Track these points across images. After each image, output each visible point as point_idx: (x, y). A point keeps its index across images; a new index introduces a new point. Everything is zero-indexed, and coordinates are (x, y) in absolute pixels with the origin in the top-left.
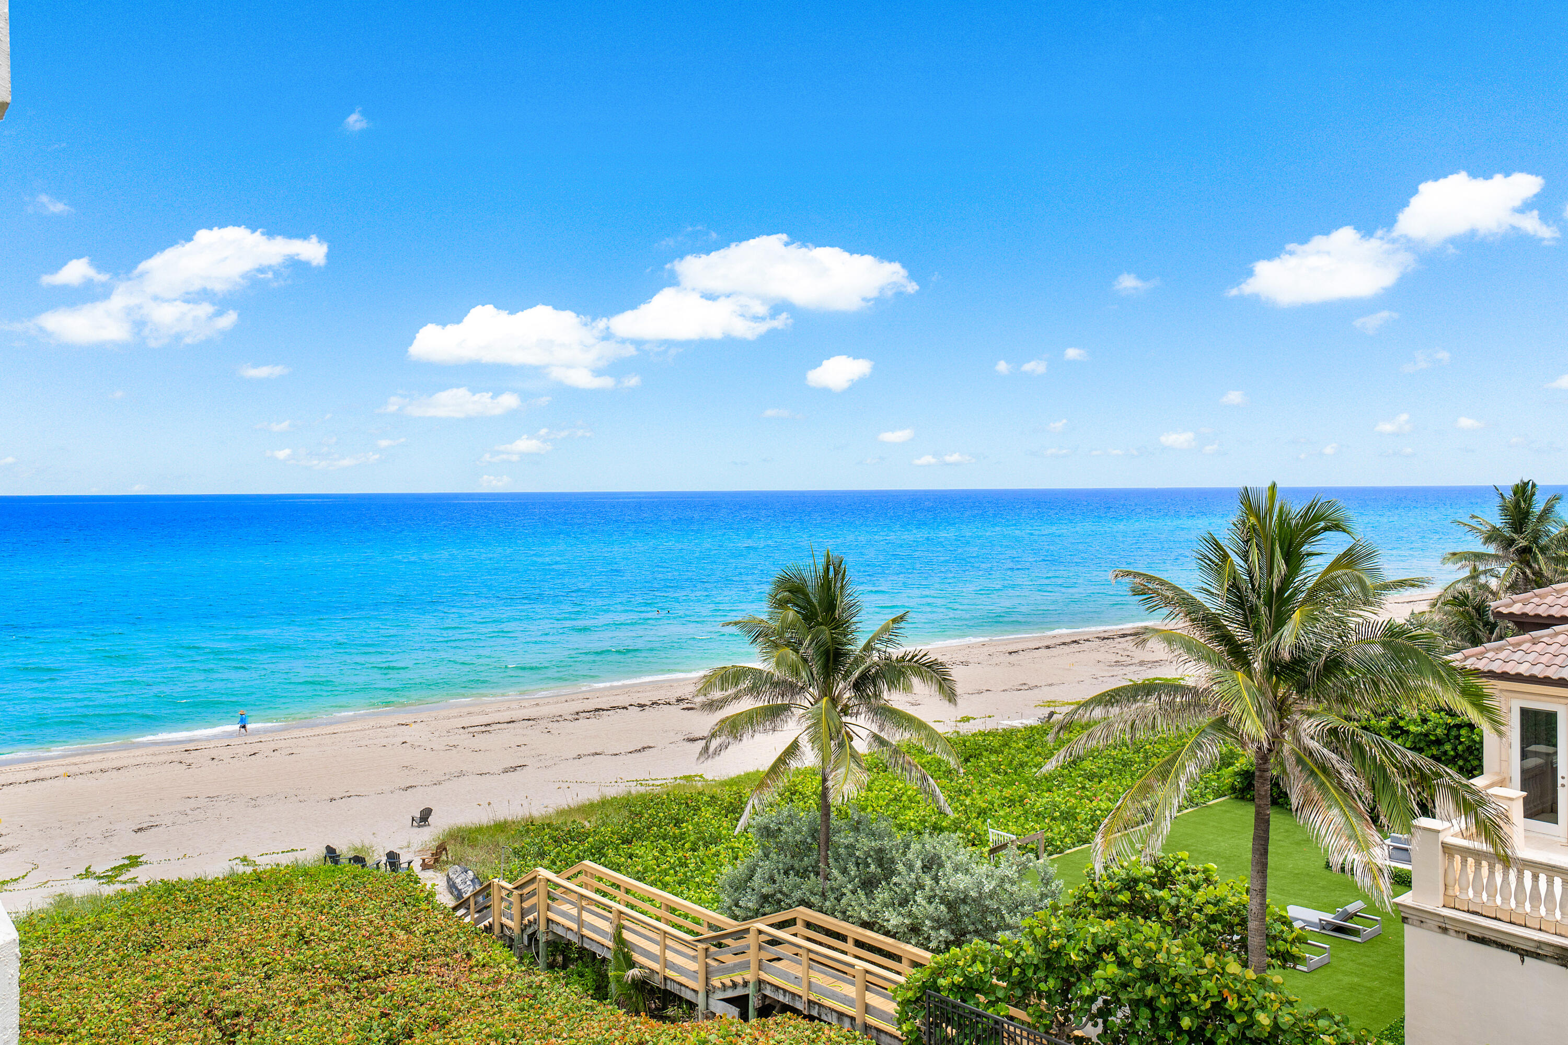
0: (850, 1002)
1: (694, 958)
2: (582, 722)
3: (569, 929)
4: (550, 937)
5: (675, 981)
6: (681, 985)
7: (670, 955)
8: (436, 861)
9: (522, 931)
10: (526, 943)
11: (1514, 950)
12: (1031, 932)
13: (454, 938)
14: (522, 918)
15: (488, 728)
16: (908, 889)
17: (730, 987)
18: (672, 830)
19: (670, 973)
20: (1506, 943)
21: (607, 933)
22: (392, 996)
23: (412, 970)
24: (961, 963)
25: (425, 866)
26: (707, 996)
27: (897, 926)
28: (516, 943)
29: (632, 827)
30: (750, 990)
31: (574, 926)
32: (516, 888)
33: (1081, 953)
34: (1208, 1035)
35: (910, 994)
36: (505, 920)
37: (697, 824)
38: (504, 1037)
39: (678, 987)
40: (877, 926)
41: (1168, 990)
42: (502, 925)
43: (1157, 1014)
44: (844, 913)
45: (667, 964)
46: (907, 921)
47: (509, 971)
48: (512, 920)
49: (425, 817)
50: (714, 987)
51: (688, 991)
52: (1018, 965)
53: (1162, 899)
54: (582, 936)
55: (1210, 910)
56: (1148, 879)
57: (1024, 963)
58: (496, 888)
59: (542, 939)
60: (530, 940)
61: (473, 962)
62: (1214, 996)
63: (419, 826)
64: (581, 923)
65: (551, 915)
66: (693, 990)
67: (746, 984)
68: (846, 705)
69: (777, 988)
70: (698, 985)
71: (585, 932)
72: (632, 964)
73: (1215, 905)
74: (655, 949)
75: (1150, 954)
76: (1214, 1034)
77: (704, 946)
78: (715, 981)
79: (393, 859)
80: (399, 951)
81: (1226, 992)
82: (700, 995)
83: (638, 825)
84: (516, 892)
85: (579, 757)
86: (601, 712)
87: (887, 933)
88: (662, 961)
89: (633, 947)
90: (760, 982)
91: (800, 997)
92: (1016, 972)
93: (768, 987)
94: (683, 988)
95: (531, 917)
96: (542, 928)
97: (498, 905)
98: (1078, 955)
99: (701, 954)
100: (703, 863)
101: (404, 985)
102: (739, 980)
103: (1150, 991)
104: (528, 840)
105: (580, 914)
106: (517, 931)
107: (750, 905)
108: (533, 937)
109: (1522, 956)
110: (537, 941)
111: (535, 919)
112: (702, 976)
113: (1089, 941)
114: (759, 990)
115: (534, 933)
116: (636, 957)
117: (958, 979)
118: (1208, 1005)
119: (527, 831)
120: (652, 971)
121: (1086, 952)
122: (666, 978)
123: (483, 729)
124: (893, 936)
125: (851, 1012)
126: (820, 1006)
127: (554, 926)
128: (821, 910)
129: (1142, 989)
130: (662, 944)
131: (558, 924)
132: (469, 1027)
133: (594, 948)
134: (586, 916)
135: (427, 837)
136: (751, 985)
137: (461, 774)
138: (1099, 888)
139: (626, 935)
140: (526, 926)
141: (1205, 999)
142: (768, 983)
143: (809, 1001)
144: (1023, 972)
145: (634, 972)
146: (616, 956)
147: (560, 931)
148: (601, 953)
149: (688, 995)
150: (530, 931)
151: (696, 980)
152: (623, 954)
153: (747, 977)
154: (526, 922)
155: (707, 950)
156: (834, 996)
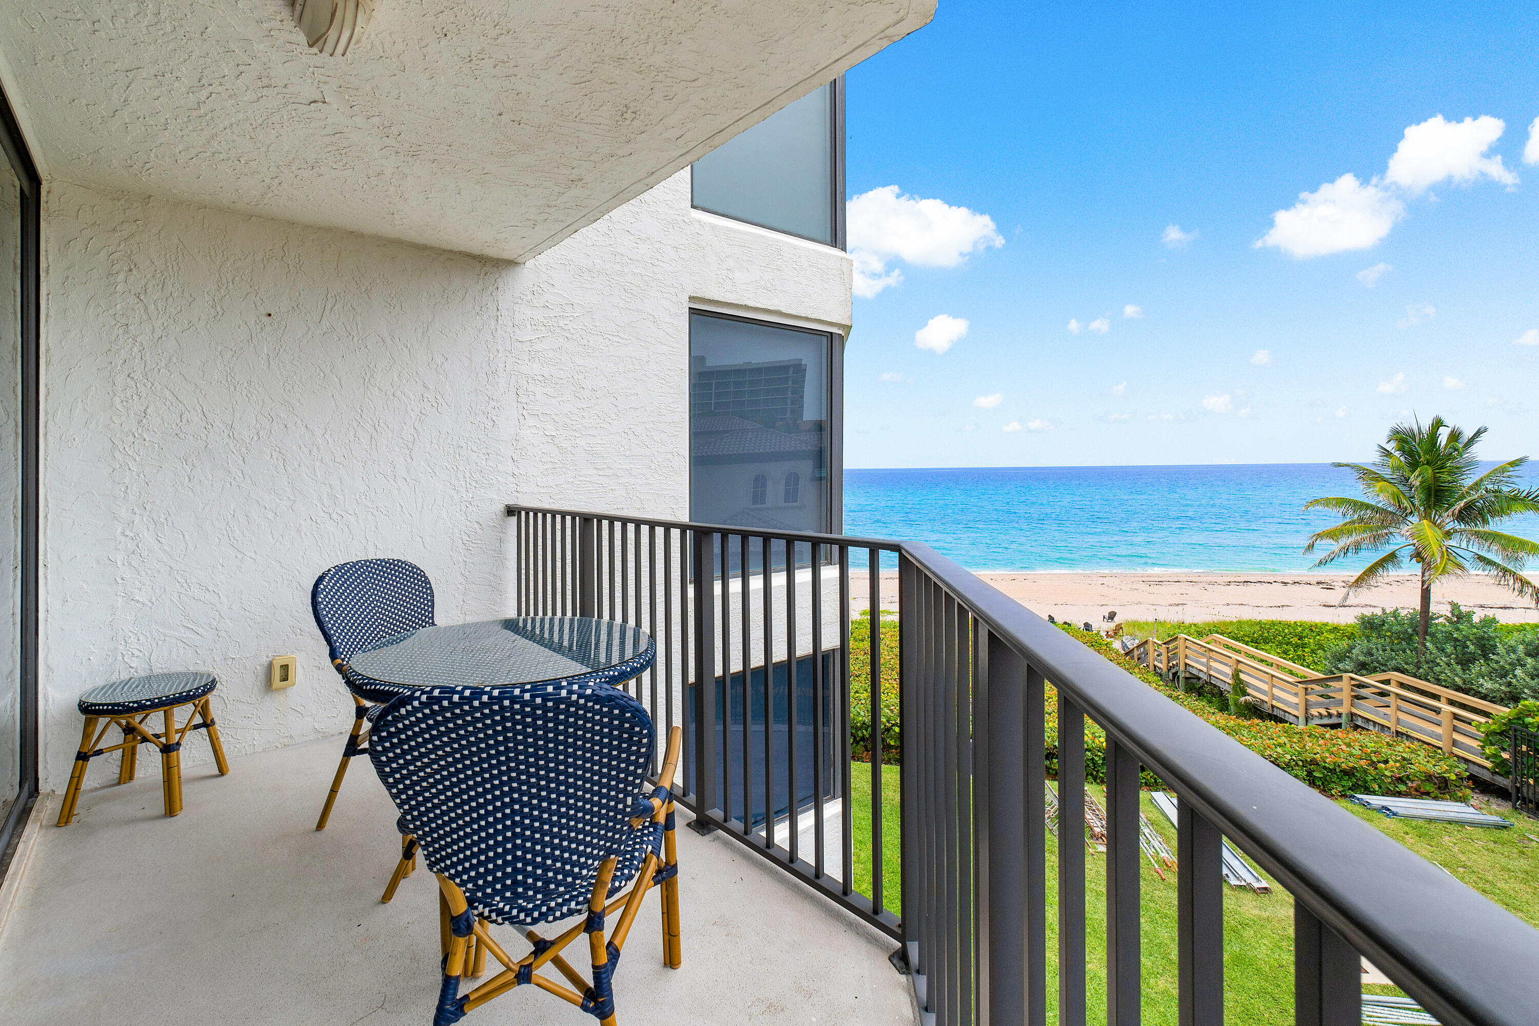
0: (1438, 737)
1: (1296, 694)
2: (1232, 586)
3: (1201, 671)
4: (1188, 675)
5: (1280, 709)
6: (1285, 712)
7: (1276, 692)
8: (1116, 634)
9: (1169, 670)
10: (1171, 678)
14: (1169, 663)
17: (1326, 716)
18: (1294, 640)
19: (1275, 703)
21: (1229, 675)
25: (1108, 635)
26: (1306, 721)
28: (1164, 677)
30: (1343, 720)
31: (1205, 669)
32: (1164, 644)
36: (1156, 663)
39: (1283, 713)
40: (1473, 692)
42: (1155, 666)
44: (1438, 679)
45: (1274, 697)
46: (1507, 689)
48: (1162, 663)
49: (1112, 616)
50: (1312, 716)
51: (1291, 717)
54: (1210, 675)
58: (1151, 643)
59: (1182, 675)
60: (1174, 677)
63: (1108, 619)
64: (1209, 668)
65: (1187, 661)
66: (1294, 716)
67: (1339, 715)
69: (1368, 720)
70: (1300, 713)
71: (1212, 673)
72: (1245, 694)
74: (1265, 687)
77: (1304, 686)
78: (1314, 712)
79: (1088, 627)
82: (1301, 719)
84: (1164, 646)
85: (1228, 605)
86: (1249, 584)
87: (1484, 697)
88: (1270, 695)
89: (1248, 685)
90: (1352, 714)
91: (1389, 728)
93: (1360, 719)
94: (1287, 714)
95: (1175, 662)
96: (1182, 668)
97: (1152, 655)
99: (1302, 692)
102: (1333, 711)
105: (1208, 661)
106: (1165, 670)
108: (1175, 674)
110: (1178, 677)
111: (1177, 664)
112: (1302, 707)
114: (1352, 721)
115: (1177, 672)
116: (1249, 691)
120: (1263, 701)
122: (1273, 706)
123: (1157, 583)
125: (1439, 744)
127: (1190, 668)
128: (1415, 676)
130: (1270, 685)
131: (1193, 667)
133: (1219, 684)
134: (1213, 664)
135: (1111, 625)
136: (1344, 716)
137: (1139, 603)
139: (1242, 676)
140: (1171, 667)
142: (1360, 716)
143: (1397, 732)
145: (1248, 698)
146: (1234, 688)
147: (1195, 672)
148: (1224, 687)
149: (1290, 719)
150: (1174, 671)
151: (1297, 709)
152: (1240, 688)
153: (1340, 710)
154: (1171, 664)
155: (1306, 689)
156: (1421, 730)
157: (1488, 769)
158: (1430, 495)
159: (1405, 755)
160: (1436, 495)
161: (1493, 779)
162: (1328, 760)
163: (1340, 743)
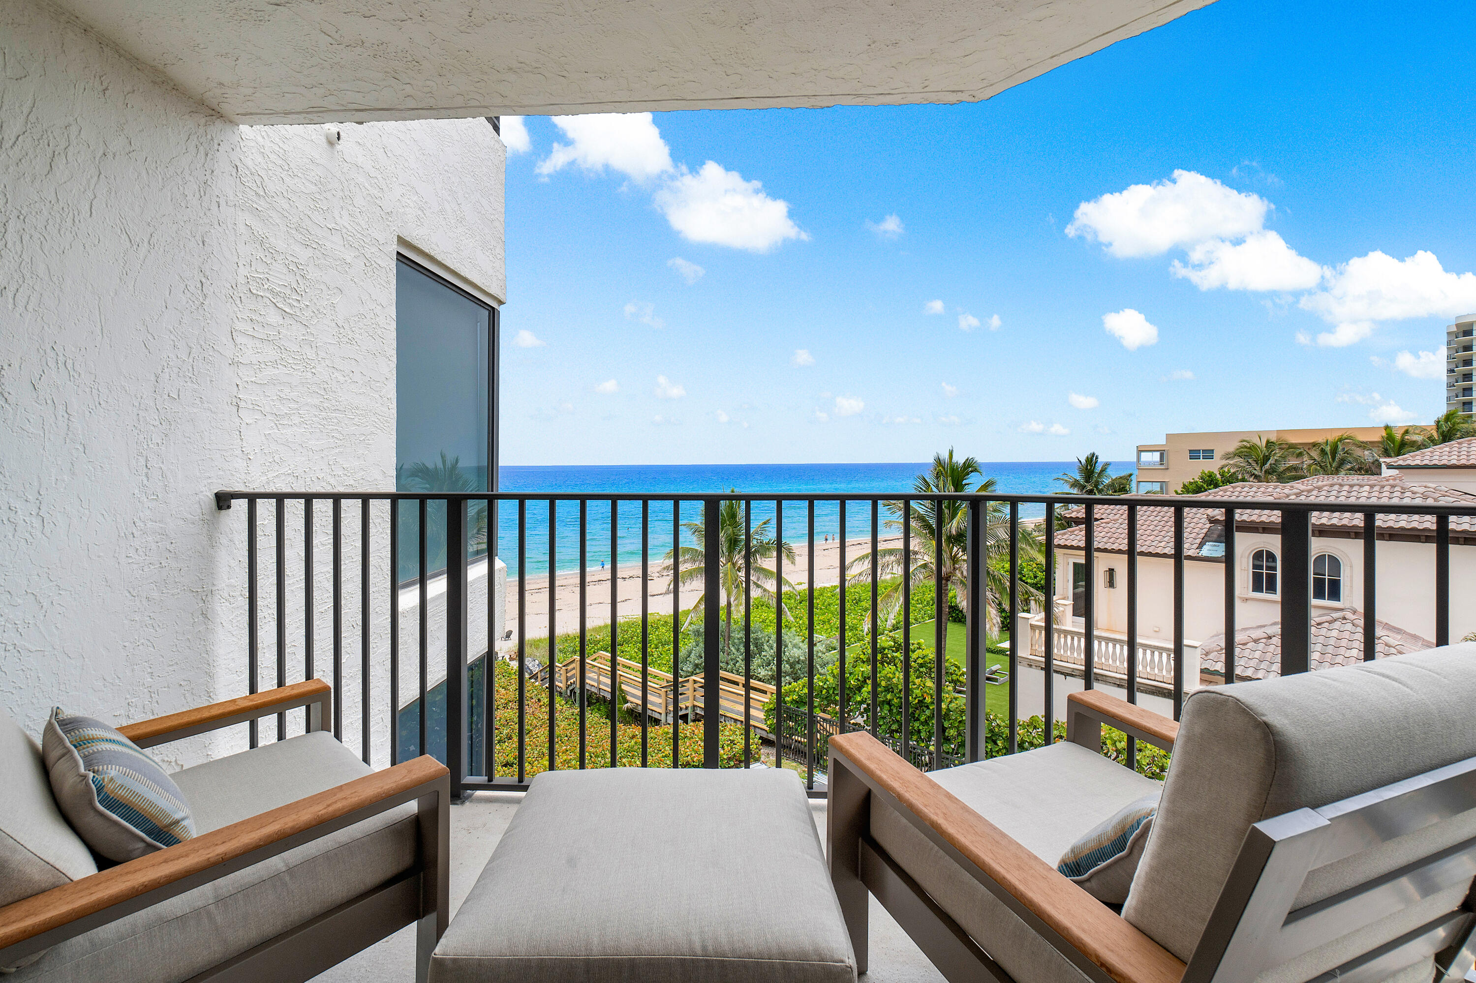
0: (741, 714)
1: (660, 697)
3: (592, 686)
5: (650, 709)
6: (653, 711)
7: (647, 696)
8: (517, 656)
9: (567, 688)
10: (569, 694)
11: (1062, 673)
12: (832, 672)
13: (531, 692)
14: (567, 682)
15: (540, 590)
16: (770, 658)
20: (1058, 670)
22: (500, 720)
23: (509, 708)
24: (797, 690)
25: (511, 659)
26: (666, 716)
27: (764, 676)
28: (563, 695)
29: (623, 638)
30: (689, 711)
31: (596, 684)
32: (564, 666)
33: (856, 681)
34: (917, 716)
35: (771, 706)
36: (557, 683)
37: (658, 635)
38: (561, 737)
39: (651, 711)
40: (755, 677)
41: (897, 695)
42: (556, 686)
43: (892, 707)
44: (738, 671)
46: (770, 673)
47: (561, 707)
48: (561, 683)
49: (509, 634)
50: (670, 711)
52: (825, 689)
53: (897, 657)
54: (600, 689)
55: (920, 661)
56: (890, 648)
57: (828, 687)
59: (578, 691)
60: (571, 691)
61: (542, 703)
62: (919, 697)
63: (505, 640)
64: (599, 682)
66: (659, 713)
67: (687, 708)
68: (739, 567)
70: (662, 711)
71: (601, 686)
72: (626, 702)
73: (922, 659)
74: (639, 693)
75: (889, 679)
76: (919, 715)
77: (665, 690)
80: (502, 699)
81: (925, 695)
82: (663, 715)
83: (626, 636)
84: (563, 668)
86: (602, 582)
87: (760, 680)
89: (624, 692)
90: (694, 706)
92: (824, 691)
93: (698, 709)
95: (572, 681)
96: (578, 685)
98: (854, 682)
99: (663, 694)
100: (661, 654)
101: (506, 715)
102: (683, 706)
103: (889, 697)
104: (567, 645)
105: (598, 678)
106: (564, 688)
107: (689, 669)
109: (1065, 676)
110: (575, 693)
111: (574, 682)
112: (664, 705)
113: (860, 675)
114: (694, 711)
115: (573, 689)
116: (629, 698)
117: (795, 697)
118: (917, 701)
119: (566, 640)
120: (637, 704)
121: (859, 680)
123: (537, 591)
124: (763, 682)
125: (741, 719)
126: (725, 716)
129: (885, 696)
132: (542, 733)
133: (606, 695)
134: (602, 679)
135: (510, 645)
136: (690, 708)
138: (866, 653)
139: (623, 687)
140: (569, 685)
141: (915, 699)
142: (699, 707)
144: (828, 692)
145: (629, 705)
149: (657, 716)
150: (571, 688)
151: (660, 707)
152: (622, 696)
153: (688, 705)
154: (569, 683)
155: (666, 692)
156: (732, 711)
157: (766, 731)
158: (731, 544)
159: (731, 738)
160: (734, 544)
161: (768, 736)
162: (695, 759)
163: (697, 739)
